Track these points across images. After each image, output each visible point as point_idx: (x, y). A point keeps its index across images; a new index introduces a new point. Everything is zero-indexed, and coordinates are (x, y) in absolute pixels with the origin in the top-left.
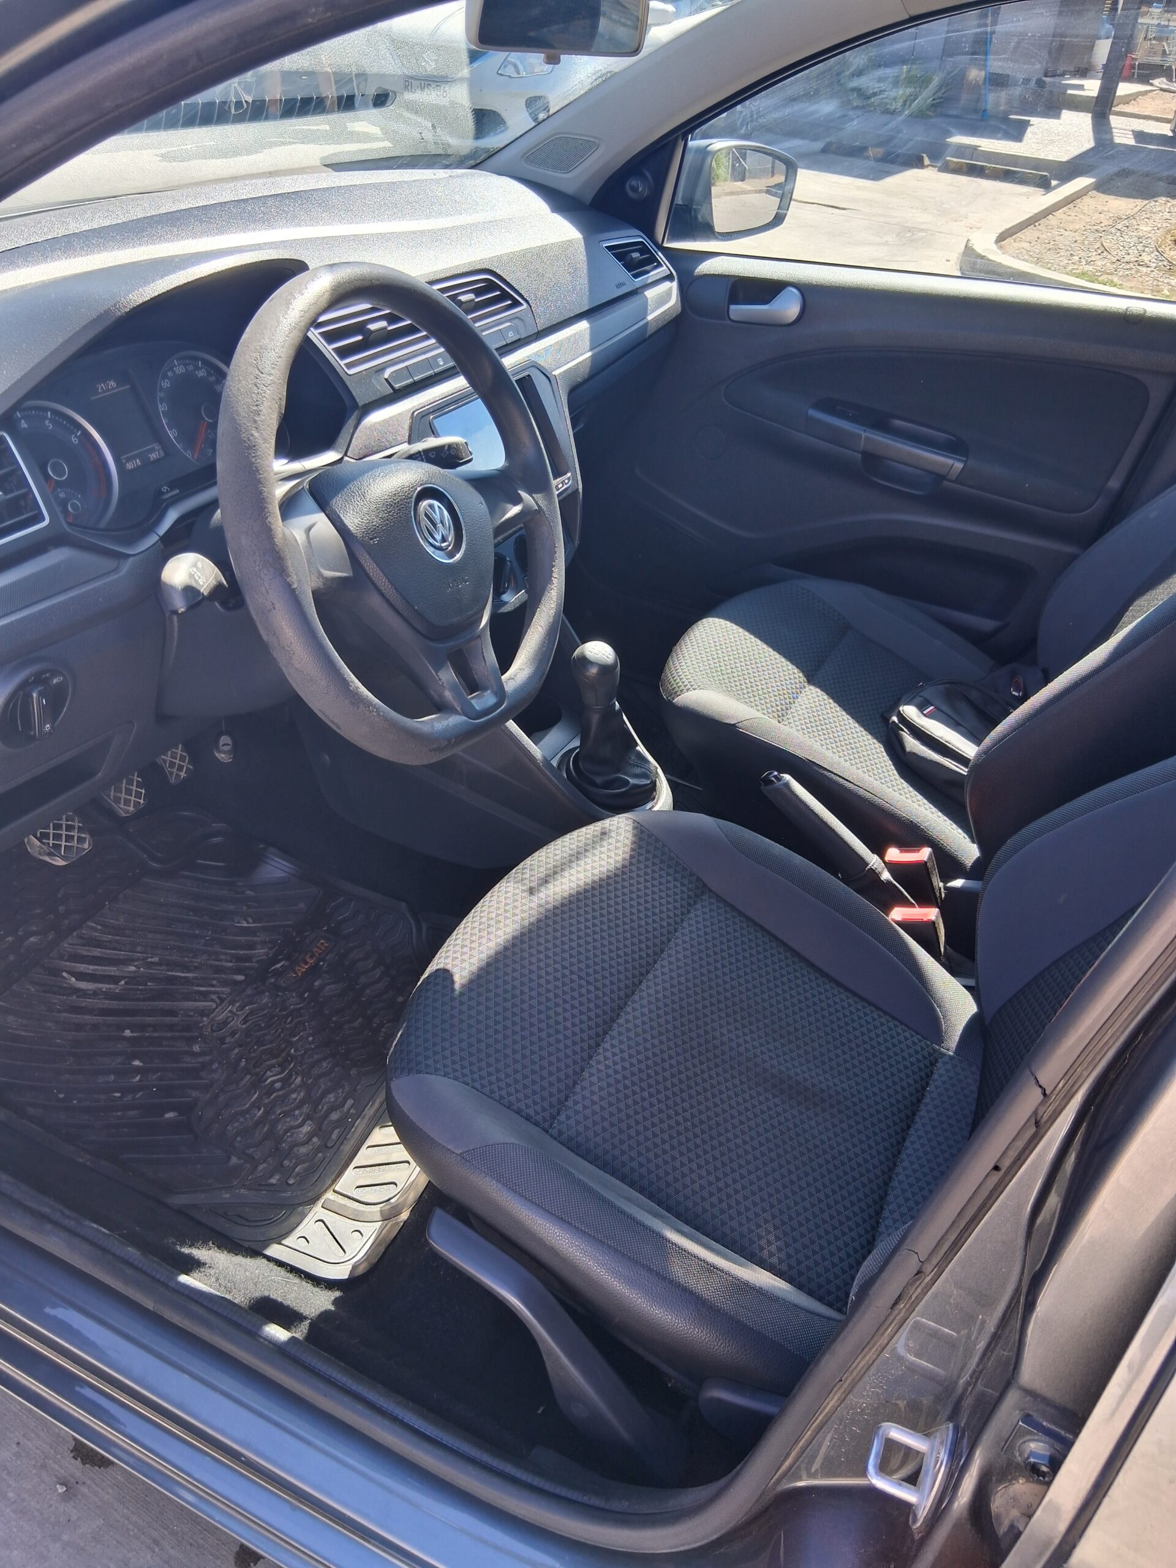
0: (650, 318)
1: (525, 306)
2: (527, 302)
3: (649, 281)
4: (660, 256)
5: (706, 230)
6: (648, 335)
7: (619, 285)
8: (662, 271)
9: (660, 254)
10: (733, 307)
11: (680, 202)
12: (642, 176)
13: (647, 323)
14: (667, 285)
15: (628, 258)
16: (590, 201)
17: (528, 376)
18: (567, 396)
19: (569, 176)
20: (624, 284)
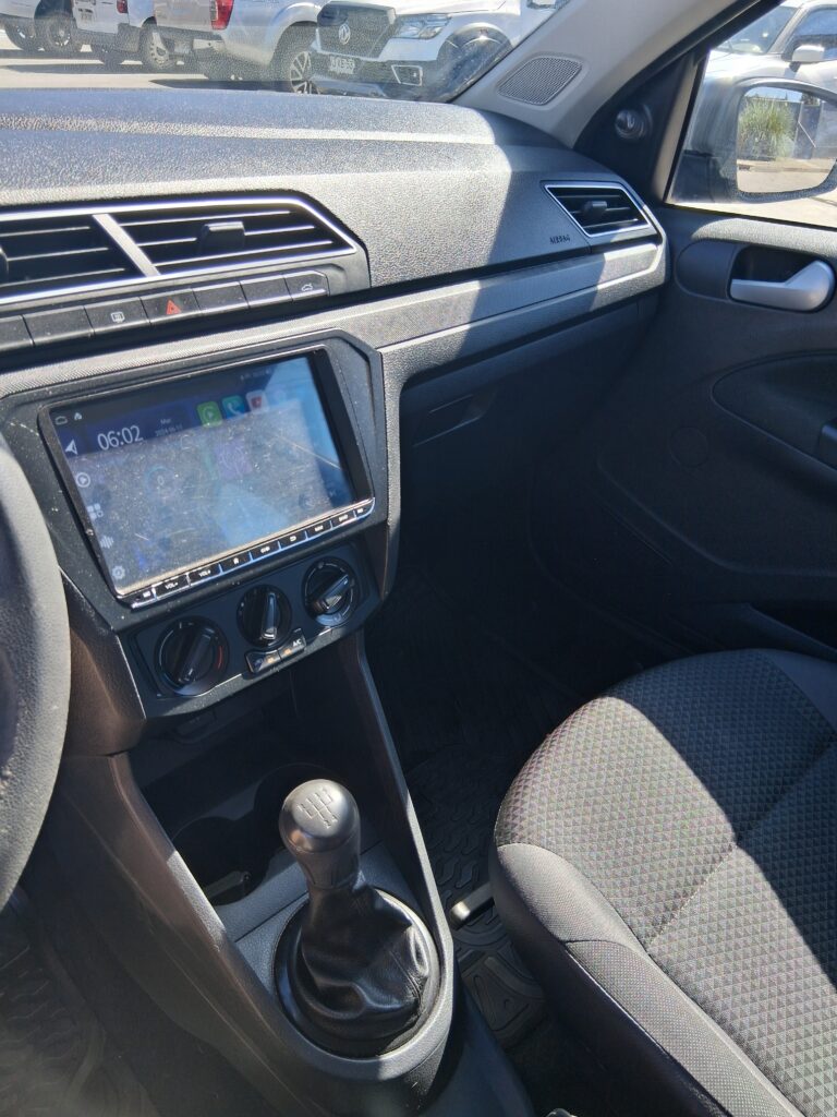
0: (600, 287)
1: (356, 248)
2: (362, 244)
3: (616, 239)
4: (646, 211)
5: (726, 189)
6: (593, 308)
7: (555, 240)
8: (647, 229)
9: (646, 207)
10: (736, 282)
11: (690, 148)
12: (639, 110)
13: (596, 292)
14: (650, 247)
15: (587, 207)
16: (573, 143)
17: (322, 351)
18: (400, 385)
19: (546, 108)
20: (566, 239)
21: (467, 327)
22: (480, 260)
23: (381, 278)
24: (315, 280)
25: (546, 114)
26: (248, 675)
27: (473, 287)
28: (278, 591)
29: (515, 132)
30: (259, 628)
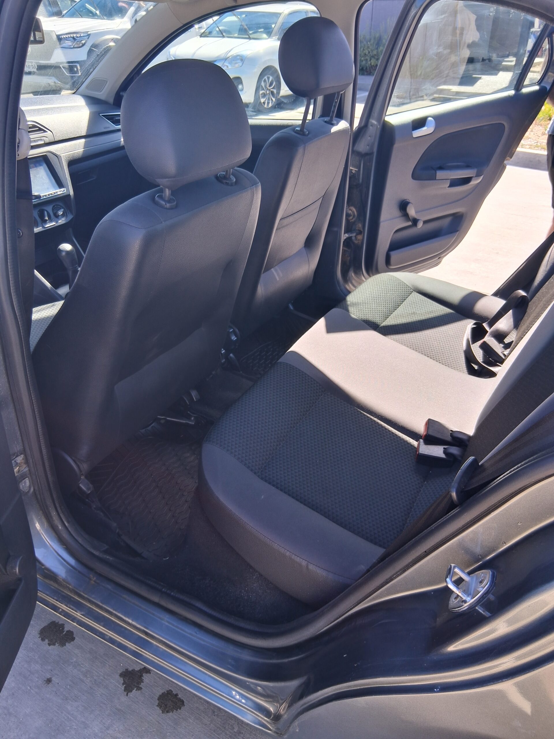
1: (50, 133)
2: (51, 131)
7: (105, 128)
15: (114, 119)
16: (113, 102)
17: (45, 155)
18: (67, 163)
19: (101, 93)
20: (109, 127)
21: (83, 149)
22: (84, 133)
23: (57, 139)
24: (41, 140)
25: (102, 95)
26: (43, 227)
27: (83, 141)
28: (47, 211)
29: (92, 100)
30: (44, 216)
